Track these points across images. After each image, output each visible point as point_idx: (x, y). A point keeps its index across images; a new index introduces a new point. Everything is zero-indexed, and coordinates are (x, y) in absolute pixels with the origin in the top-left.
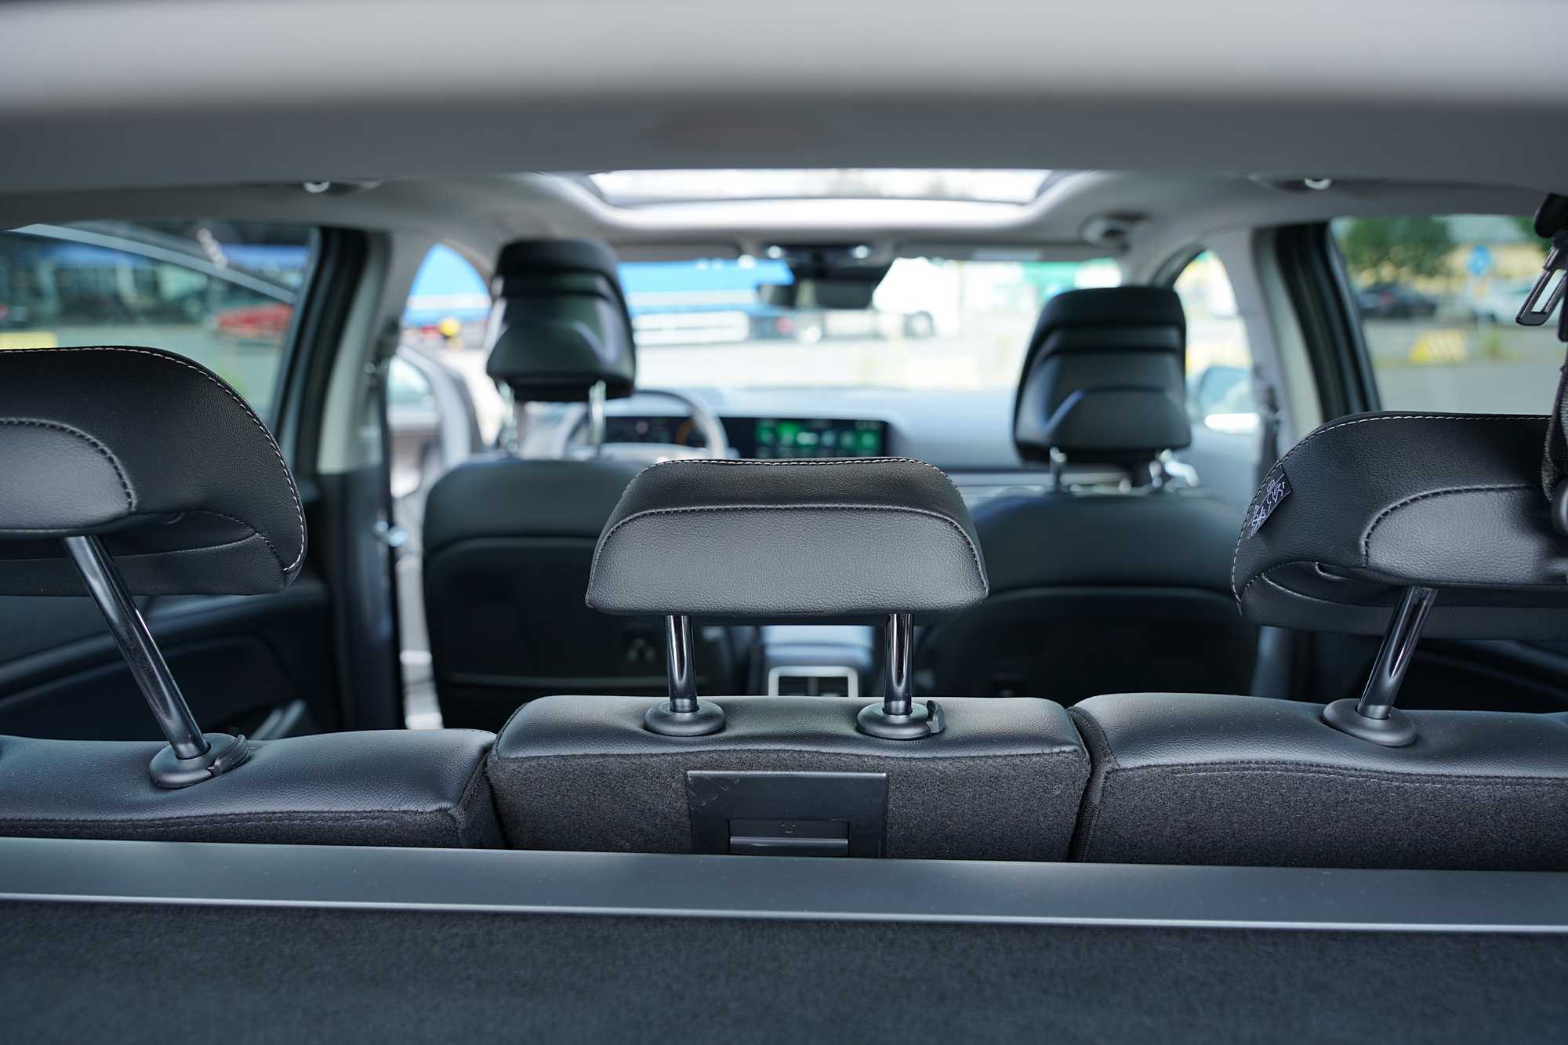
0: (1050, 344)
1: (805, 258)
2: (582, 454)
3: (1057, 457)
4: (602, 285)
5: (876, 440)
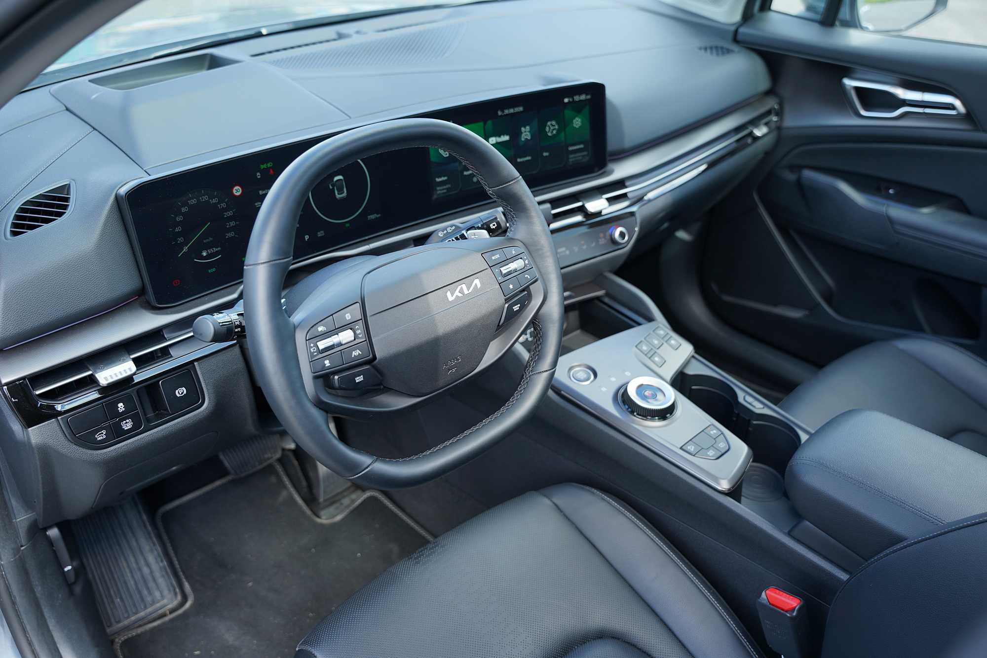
5: (587, 125)
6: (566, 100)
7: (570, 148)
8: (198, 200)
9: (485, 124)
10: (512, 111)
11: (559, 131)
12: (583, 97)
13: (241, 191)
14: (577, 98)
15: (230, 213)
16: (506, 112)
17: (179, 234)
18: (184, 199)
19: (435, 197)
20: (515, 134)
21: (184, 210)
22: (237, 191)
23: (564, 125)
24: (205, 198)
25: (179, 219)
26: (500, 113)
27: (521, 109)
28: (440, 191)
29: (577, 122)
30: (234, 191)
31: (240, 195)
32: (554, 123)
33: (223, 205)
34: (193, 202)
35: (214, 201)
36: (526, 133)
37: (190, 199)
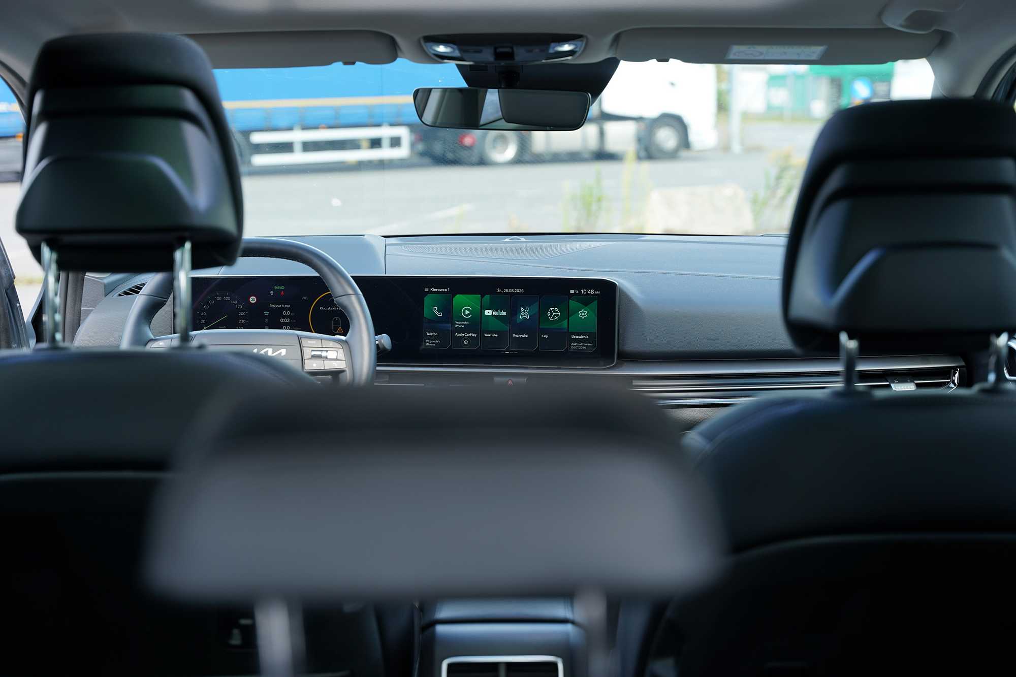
0: (834, 182)
1: (487, 55)
2: (163, 343)
3: (849, 343)
4: (190, 101)
5: (594, 319)
6: (572, 292)
7: (573, 337)
8: (223, 299)
9: (482, 297)
10: (512, 291)
11: (561, 319)
12: (591, 292)
13: (255, 301)
14: (584, 291)
15: (243, 314)
16: (506, 290)
17: (203, 317)
18: (213, 295)
19: (423, 347)
20: (513, 312)
21: (211, 302)
22: (253, 300)
23: (567, 313)
24: (228, 298)
25: (206, 307)
26: (499, 290)
27: (522, 291)
28: (429, 343)
29: (583, 314)
30: (251, 299)
31: (254, 303)
32: (556, 310)
33: (240, 307)
34: (219, 299)
35: (234, 302)
36: (525, 314)
37: (217, 296)
